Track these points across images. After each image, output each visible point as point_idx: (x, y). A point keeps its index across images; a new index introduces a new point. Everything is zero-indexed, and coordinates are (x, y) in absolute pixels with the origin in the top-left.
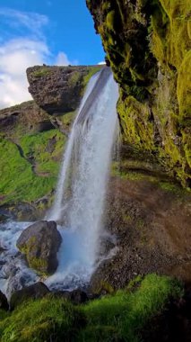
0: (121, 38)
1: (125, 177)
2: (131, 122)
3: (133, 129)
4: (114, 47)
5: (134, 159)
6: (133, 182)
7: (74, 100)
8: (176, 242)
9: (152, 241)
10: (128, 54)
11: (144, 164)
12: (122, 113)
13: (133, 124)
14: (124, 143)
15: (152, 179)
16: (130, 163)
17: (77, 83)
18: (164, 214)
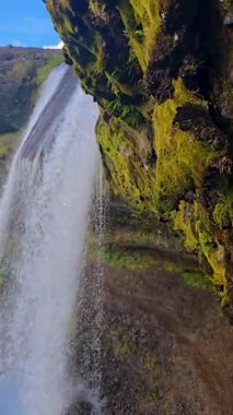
0: (86, 22)
1: (117, 263)
2: (122, 161)
3: (126, 173)
4: (75, 36)
5: (134, 228)
6: (134, 273)
7: (16, 111)
8: (215, 394)
9: (170, 397)
10: (100, 50)
11: (151, 237)
12: (106, 144)
13: (126, 164)
14: (114, 198)
15: (170, 267)
16: (126, 236)
17: (24, 80)
18: (192, 337)
